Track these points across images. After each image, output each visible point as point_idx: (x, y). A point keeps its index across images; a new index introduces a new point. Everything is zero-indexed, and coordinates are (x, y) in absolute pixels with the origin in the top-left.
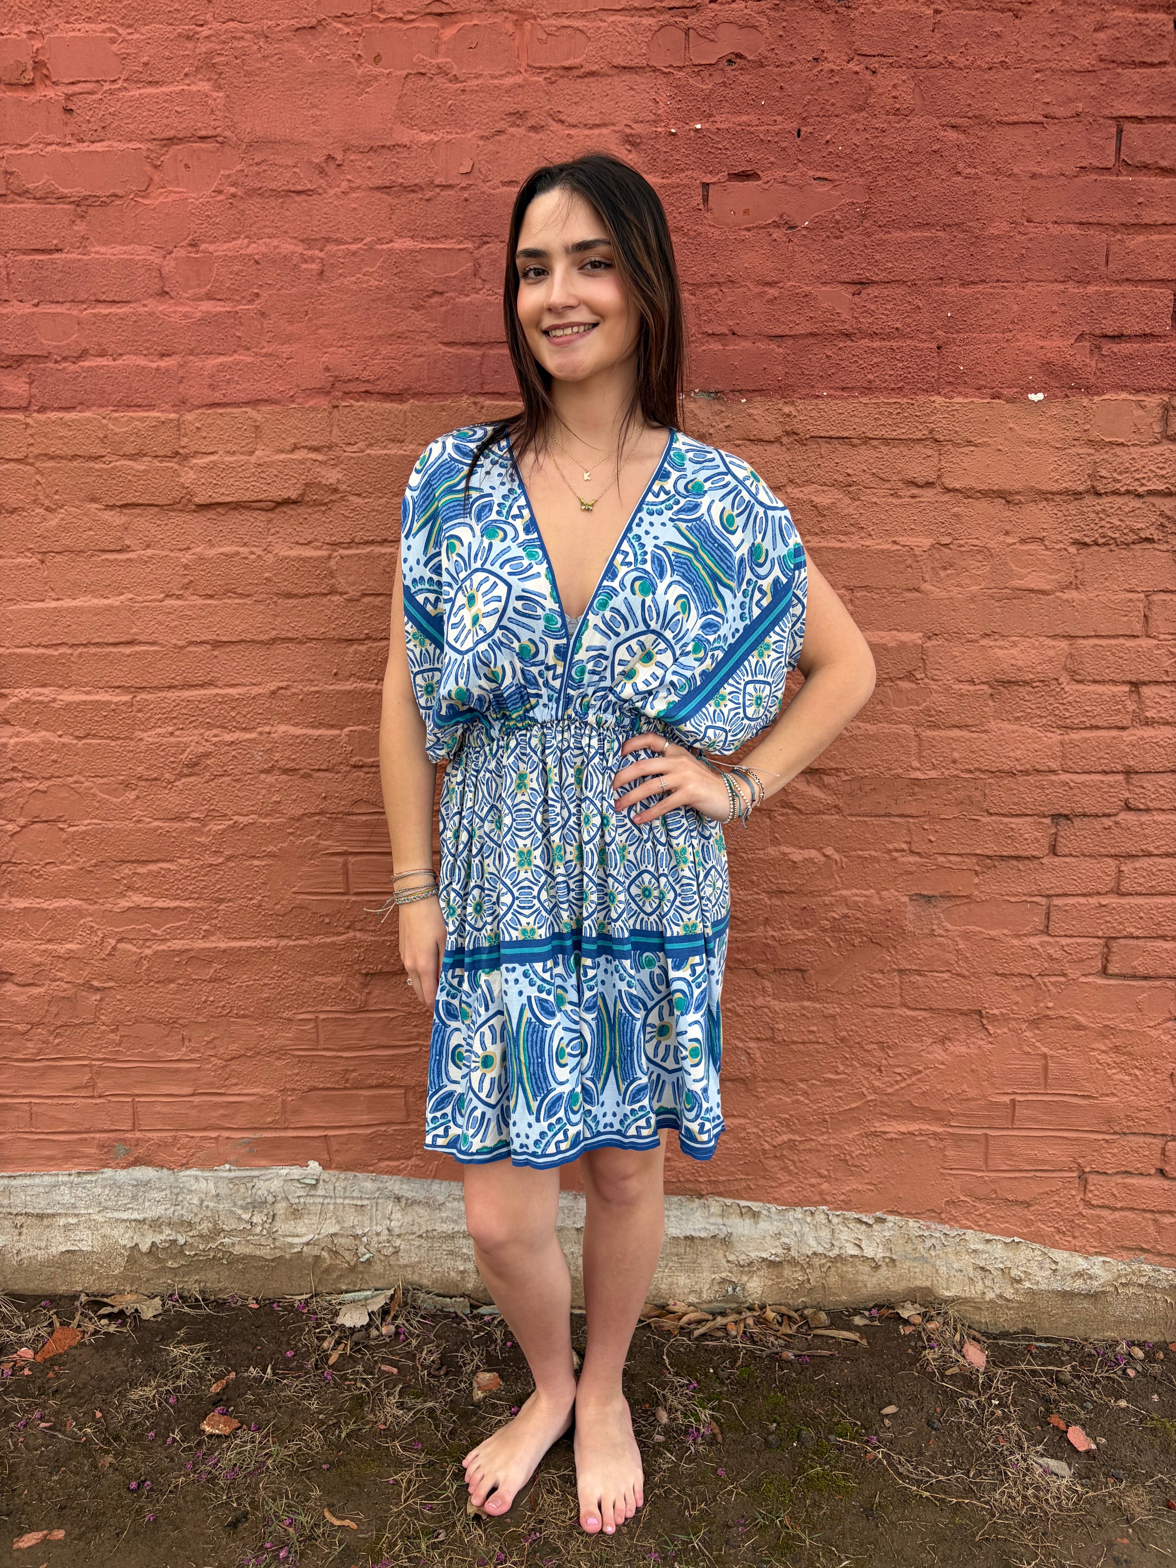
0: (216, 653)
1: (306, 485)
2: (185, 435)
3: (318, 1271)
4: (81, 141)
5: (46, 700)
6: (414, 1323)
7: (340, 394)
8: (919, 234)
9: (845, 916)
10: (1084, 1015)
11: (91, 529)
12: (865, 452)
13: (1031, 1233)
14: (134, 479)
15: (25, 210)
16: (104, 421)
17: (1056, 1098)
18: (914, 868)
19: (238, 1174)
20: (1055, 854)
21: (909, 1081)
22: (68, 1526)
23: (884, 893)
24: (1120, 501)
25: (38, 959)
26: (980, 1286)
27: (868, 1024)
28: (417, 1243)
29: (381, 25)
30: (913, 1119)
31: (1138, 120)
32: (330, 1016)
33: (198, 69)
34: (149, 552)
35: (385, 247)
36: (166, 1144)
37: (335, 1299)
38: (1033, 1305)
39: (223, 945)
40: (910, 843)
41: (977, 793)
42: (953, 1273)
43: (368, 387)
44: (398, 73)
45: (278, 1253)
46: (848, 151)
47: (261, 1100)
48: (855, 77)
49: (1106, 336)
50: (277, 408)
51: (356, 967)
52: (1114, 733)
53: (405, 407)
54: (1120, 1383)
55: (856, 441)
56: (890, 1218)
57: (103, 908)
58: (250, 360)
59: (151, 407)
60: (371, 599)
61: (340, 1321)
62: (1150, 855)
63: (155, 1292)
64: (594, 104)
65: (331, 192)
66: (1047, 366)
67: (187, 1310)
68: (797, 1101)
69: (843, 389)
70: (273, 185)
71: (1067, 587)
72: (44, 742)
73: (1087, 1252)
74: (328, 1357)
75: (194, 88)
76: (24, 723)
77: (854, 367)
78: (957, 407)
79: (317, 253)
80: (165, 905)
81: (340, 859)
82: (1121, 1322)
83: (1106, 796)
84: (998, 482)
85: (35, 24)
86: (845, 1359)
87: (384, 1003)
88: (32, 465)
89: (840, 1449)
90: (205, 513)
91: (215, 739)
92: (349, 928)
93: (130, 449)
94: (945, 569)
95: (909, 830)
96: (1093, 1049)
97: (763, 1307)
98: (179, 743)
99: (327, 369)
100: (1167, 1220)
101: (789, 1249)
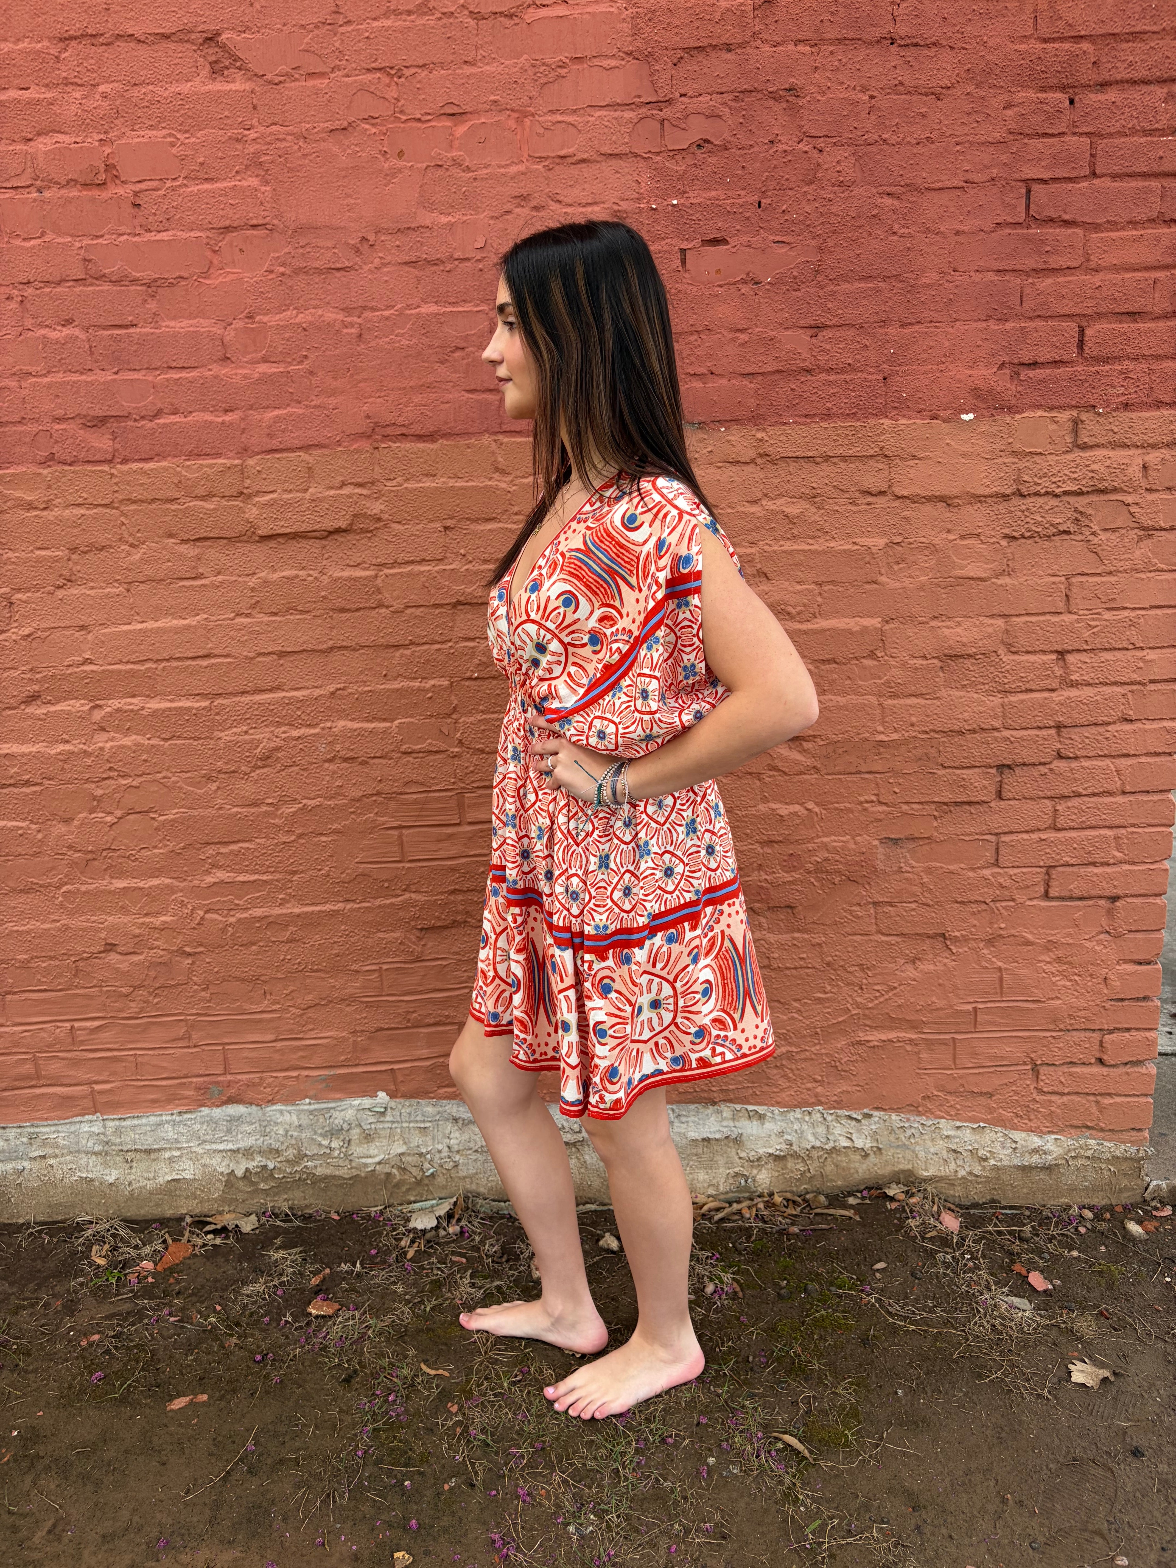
0: (281, 662)
1: (355, 516)
2: (248, 477)
3: (389, 1186)
4: (149, 231)
5: (136, 708)
6: (476, 1224)
7: (379, 437)
8: (862, 285)
9: (826, 860)
10: (1031, 933)
11: (169, 561)
12: (827, 469)
13: (994, 1118)
14: (205, 517)
15: (102, 291)
16: (179, 469)
17: (1011, 1004)
18: (883, 816)
19: (316, 1106)
20: (1001, 799)
21: (886, 997)
22: (210, 1391)
23: (858, 838)
24: (1041, 500)
25: (137, 931)
26: (953, 1166)
27: (850, 949)
28: (473, 1157)
29: (402, 125)
30: (892, 1029)
31: (1043, 181)
32: (392, 966)
33: (247, 167)
34: (220, 578)
35: (413, 312)
36: (254, 1085)
37: (406, 1208)
38: (998, 1179)
39: (297, 911)
40: (877, 795)
41: (933, 751)
42: (930, 1156)
43: (404, 430)
44: (419, 165)
45: (355, 1172)
46: (801, 218)
47: (335, 1042)
48: (805, 156)
49: (1023, 364)
50: (326, 451)
51: (413, 923)
52: (1046, 694)
53: (435, 446)
54: (1072, 1238)
55: (819, 460)
56: (876, 1113)
57: (192, 884)
58: (301, 411)
59: (218, 455)
60: (413, 610)
61: (411, 1225)
62: (1080, 795)
63: (250, 1211)
64: (586, 186)
65: (366, 268)
66: (976, 392)
67: (279, 1223)
68: (793, 1018)
69: (806, 416)
70: (316, 264)
71: (1001, 574)
72: (135, 745)
73: (1041, 1132)
74: (405, 1253)
75: (245, 183)
76: (118, 729)
77: (814, 398)
78: (902, 427)
79: (355, 319)
80: (246, 879)
81: (395, 833)
82: (1072, 1189)
83: (1041, 748)
84: (939, 489)
85: (105, 133)
86: (841, 1230)
87: (438, 953)
88: (117, 508)
89: (840, 1296)
90: (267, 543)
91: (284, 736)
92: (405, 890)
93: (201, 491)
94: (898, 563)
95: (877, 784)
96: (1040, 961)
97: (771, 1195)
98: (254, 739)
99: (368, 417)
100: (1107, 1101)
101: (791, 1145)
